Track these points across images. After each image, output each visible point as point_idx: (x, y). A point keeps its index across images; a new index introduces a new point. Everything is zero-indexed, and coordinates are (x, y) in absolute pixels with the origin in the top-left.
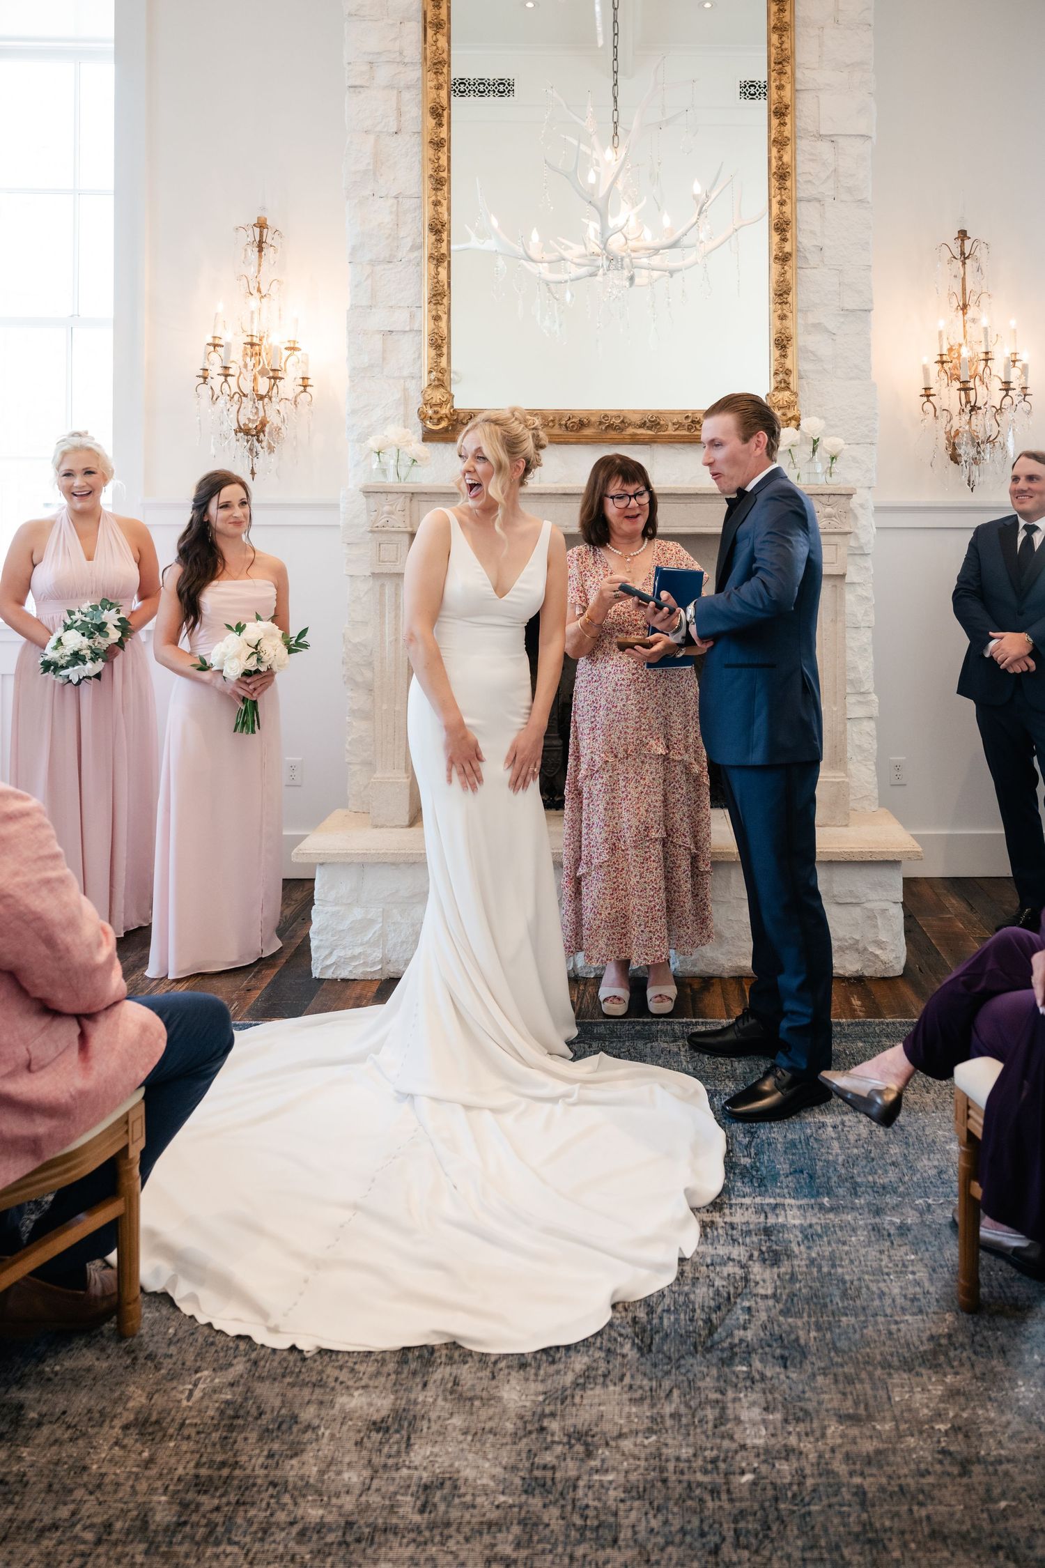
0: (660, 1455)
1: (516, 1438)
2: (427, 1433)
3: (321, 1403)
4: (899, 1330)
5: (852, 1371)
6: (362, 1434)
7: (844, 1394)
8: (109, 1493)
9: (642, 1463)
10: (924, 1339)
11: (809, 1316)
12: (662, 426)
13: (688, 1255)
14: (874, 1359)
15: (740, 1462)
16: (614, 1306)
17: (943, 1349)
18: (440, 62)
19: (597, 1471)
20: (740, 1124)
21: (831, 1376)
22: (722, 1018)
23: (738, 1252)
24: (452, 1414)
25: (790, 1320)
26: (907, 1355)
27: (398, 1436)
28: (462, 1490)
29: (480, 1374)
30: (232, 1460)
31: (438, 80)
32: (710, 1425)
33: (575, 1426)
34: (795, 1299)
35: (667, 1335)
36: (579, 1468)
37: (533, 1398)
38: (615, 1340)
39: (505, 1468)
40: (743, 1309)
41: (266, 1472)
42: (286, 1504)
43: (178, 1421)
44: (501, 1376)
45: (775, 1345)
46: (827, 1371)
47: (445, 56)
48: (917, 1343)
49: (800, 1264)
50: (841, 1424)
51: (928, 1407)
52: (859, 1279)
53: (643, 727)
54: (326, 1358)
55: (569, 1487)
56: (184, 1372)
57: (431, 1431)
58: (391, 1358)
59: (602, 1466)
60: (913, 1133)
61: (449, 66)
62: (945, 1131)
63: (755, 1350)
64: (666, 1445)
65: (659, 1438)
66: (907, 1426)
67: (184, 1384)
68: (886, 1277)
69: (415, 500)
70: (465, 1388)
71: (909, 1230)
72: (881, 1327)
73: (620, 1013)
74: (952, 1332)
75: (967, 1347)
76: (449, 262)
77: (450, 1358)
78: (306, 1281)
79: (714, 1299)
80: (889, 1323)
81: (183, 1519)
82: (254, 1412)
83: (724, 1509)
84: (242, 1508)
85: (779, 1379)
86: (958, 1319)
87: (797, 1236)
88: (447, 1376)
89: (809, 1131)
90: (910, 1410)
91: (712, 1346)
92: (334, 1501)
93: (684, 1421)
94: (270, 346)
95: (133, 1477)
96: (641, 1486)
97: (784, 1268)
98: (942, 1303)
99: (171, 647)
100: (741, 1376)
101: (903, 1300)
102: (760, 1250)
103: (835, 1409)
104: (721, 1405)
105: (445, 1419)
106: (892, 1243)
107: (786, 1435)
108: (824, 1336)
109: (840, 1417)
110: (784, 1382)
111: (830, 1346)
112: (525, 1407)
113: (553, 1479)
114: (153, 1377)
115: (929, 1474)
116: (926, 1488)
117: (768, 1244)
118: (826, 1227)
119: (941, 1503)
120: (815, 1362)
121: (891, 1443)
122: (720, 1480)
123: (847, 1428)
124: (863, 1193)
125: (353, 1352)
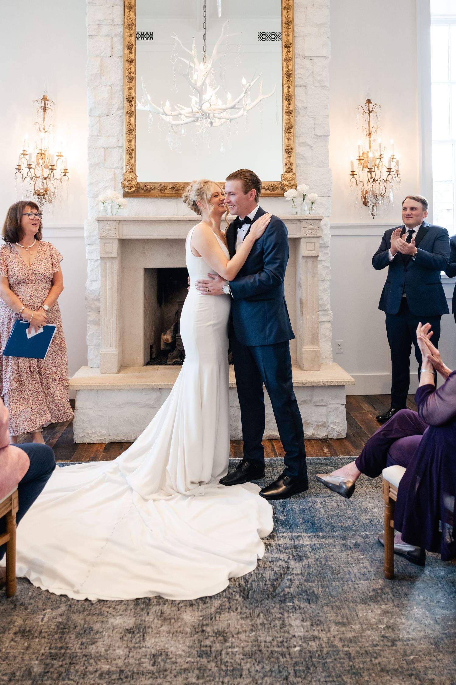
0: (258, 640)
1: (192, 634)
3: (102, 622)
4: (359, 587)
5: (340, 604)
6: (122, 635)
7: (337, 614)
8: (12, 660)
9: (250, 644)
10: (370, 590)
11: (318, 582)
13: (261, 558)
14: (349, 599)
15: (293, 642)
16: (230, 580)
17: (379, 594)
19: (230, 647)
21: (330, 607)
23: (283, 556)
24: (162, 625)
25: (309, 584)
26: (363, 597)
27: (139, 635)
28: (170, 656)
29: (172, 609)
30: (65, 646)
32: (278, 627)
33: (218, 629)
34: (311, 575)
35: (255, 591)
36: (222, 646)
37: (198, 618)
38: (232, 593)
39: (189, 647)
40: (288, 580)
41: (81, 650)
42: (92, 664)
43: (39, 631)
44: (182, 609)
45: (304, 594)
46: (328, 605)
48: (367, 592)
49: (312, 561)
50: (337, 626)
51: (375, 618)
52: (339, 567)
55: (218, 654)
56: (38, 610)
57: (153, 633)
58: (131, 603)
59: (232, 645)
62: (371, 503)
63: (295, 596)
64: (260, 636)
65: (256, 633)
66: (366, 626)
67: (39, 615)
68: (351, 565)
70: (167, 615)
71: (359, 545)
72: (351, 586)
74: (383, 587)
75: (390, 594)
77: (158, 602)
78: (89, 571)
79: (274, 576)
80: (354, 584)
81: (47, 670)
82: (72, 626)
83: (288, 662)
84: (72, 666)
85: (307, 608)
86: (384, 582)
87: (309, 549)
88: (158, 610)
89: (309, 505)
90: (367, 620)
91: (276, 595)
92: (113, 662)
93: (266, 626)
95: (22, 654)
96: (250, 653)
97: (305, 562)
98: (377, 576)
100: (290, 607)
102: (293, 555)
103: (333, 620)
104: (282, 619)
105: (159, 628)
106: (352, 551)
107: (312, 631)
108: (326, 591)
109: (336, 623)
110: (309, 611)
111: (329, 594)
112: (194, 622)
113: (211, 651)
114: (24, 613)
115: (378, 645)
116: (377, 651)
117: (296, 553)
118: (322, 545)
119: (384, 657)
120: (322, 601)
121: (359, 633)
122: (285, 650)
123: (340, 628)
124: (337, 530)
125: (114, 601)
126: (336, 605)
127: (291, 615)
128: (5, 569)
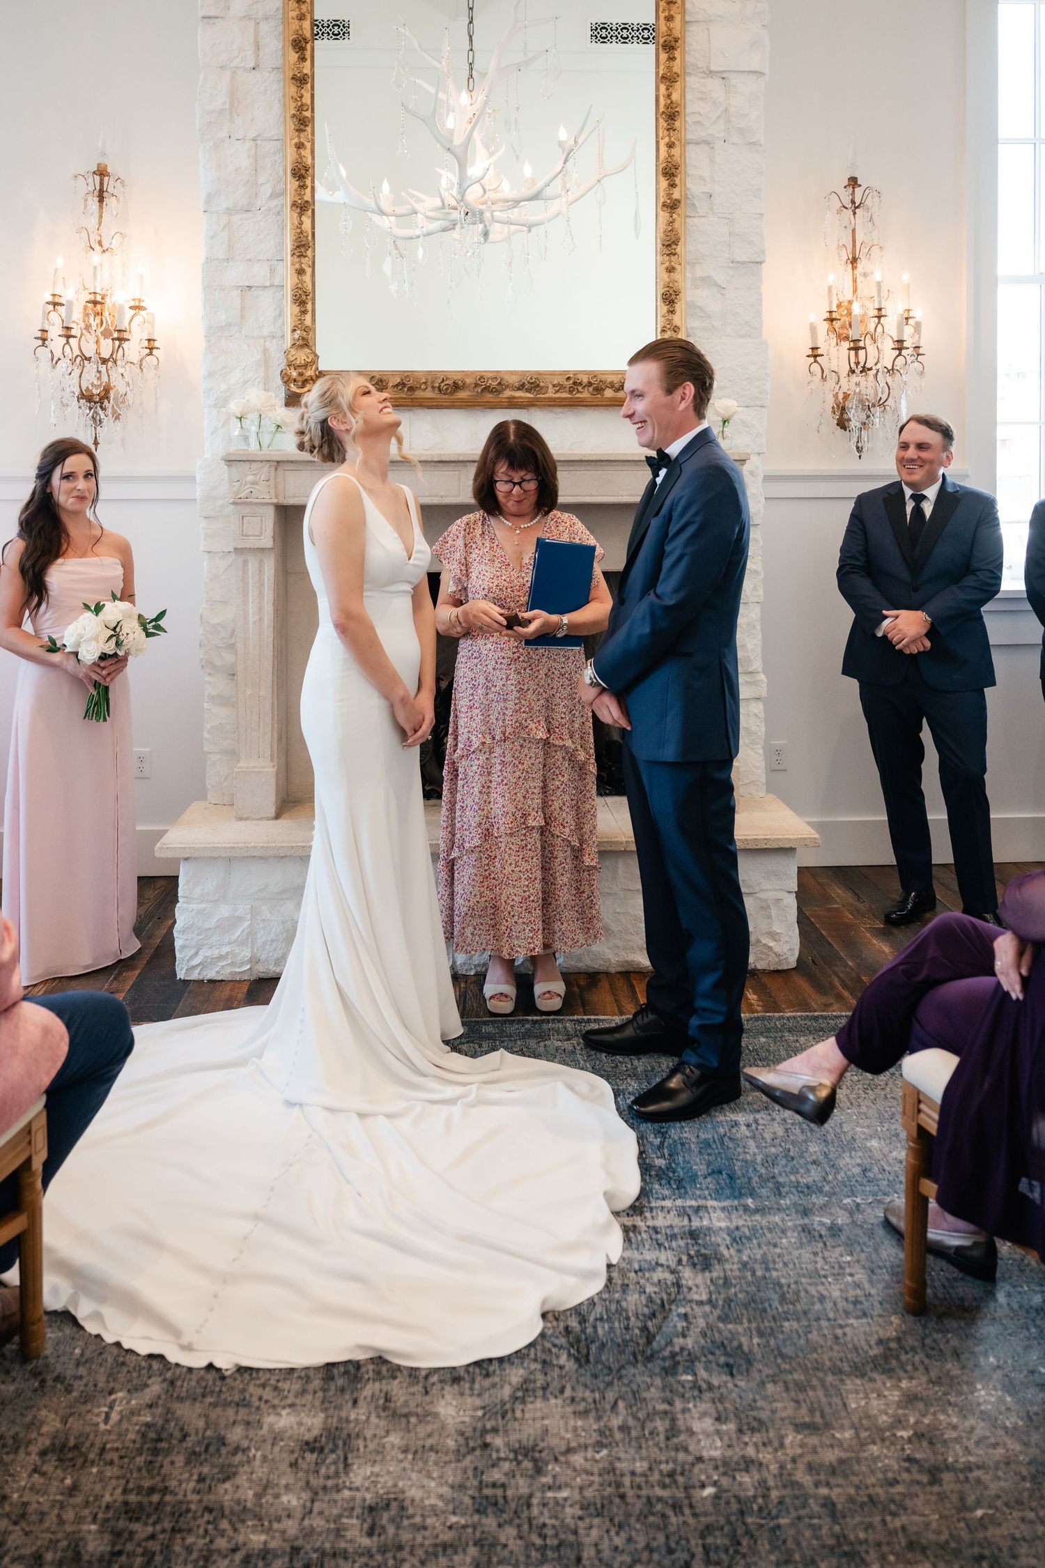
0: (614, 1470)
1: (459, 1455)
2: (365, 1452)
3: (248, 1423)
4: (845, 1334)
5: (802, 1377)
6: (296, 1455)
7: (797, 1402)
8: (34, 1523)
9: (596, 1479)
10: (872, 1343)
11: (750, 1321)
12: (542, 388)
13: (614, 1262)
14: (823, 1364)
15: (699, 1475)
16: (544, 1316)
17: (894, 1353)
19: (550, 1488)
20: (649, 1124)
21: (781, 1384)
22: (614, 1014)
23: (665, 1257)
24: (388, 1432)
25: (730, 1326)
26: (856, 1360)
27: (334, 1456)
28: (411, 1511)
29: (412, 1390)
30: (160, 1485)
32: (662, 1437)
33: (520, 1442)
34: (732, 1304)
35: (603, 1345)
36: (530, 1485)
37: (471, 1413)
38: (550, 1351)
39: (452, 1487)
40: (679, 1315)
41: (198, 1497)
42: (224, 1531)
43: (98, 1444)
44: (434, 1391)
45: (718, 1352)
46: (777, 1379)
48: (866, 1348)
49: (732, 1268)
50: (798, 1432)
51: (886, 1414)
52: (796, 1282)
53: (523, 709)
54: (246, 1376)
55: (522, 1505)
56: (97, 1393)
57: (368, 1450)
58: (315, 1374)
59: (554, 1482)
60: (831, 1130)
62: (863, 1127)
63: (697, 1359)
64: (619, 1459)
65: (610, 1451)
66: (868, 1433)
67: (99, 1406)
68: (823, 1280)
69: (280, 469)
70: (398, 1404)
71: (840, 1231)
72: (826, 1332)
73: (508, 1011)
74: (901, 1335)
75: (919, 1351)
76: (314, 212)
77: (378, 1373)
78: (215, 1296)
79: (647, 1306)
80: (833, 1327)
81: (117, 1548)
82: (177, 1434)
83: (688, 1525)
84: (178, 1536)
85: (727, 1387)
86: (904, 1322)
87: (724, 1240)
88: (377, 1392)
89: (722, 1130)
90: (868, 1417)
91: (652, 1355)
92: (276, 1526)
93: (634, 1433)
94: (114, 305)
95: (58, 1505)
96: (599, 1502)
97: (717, 1272)
98: (886, 1305)
99: (16, 629)
100: (687, 1385)
101: (844, 1303)
102: (689, 1255)
103: (789, 1418)
105: (381, 1438)
106: (825, 1244)
107: (742, 1446)
108: (768, 1341)
109: (796, 1425)
110: (732, 1391)
111: (776, 1352)
112: (464, 1422)
113: (505, 1497)
114: (65, 1400)
115: (898, 1482)
116: (897, 1498)
117: (696, 1248)
118: (753, 1230)
119: (914, 1513)
120: (762, 1370)
121: (853, 1451)
122: (680, 1494)
123: (805, 1436)
124: (787, 1193)
125: (275, 1370)
126: (794, 1380)
127: (691, 1405)
128: (18, 1290)
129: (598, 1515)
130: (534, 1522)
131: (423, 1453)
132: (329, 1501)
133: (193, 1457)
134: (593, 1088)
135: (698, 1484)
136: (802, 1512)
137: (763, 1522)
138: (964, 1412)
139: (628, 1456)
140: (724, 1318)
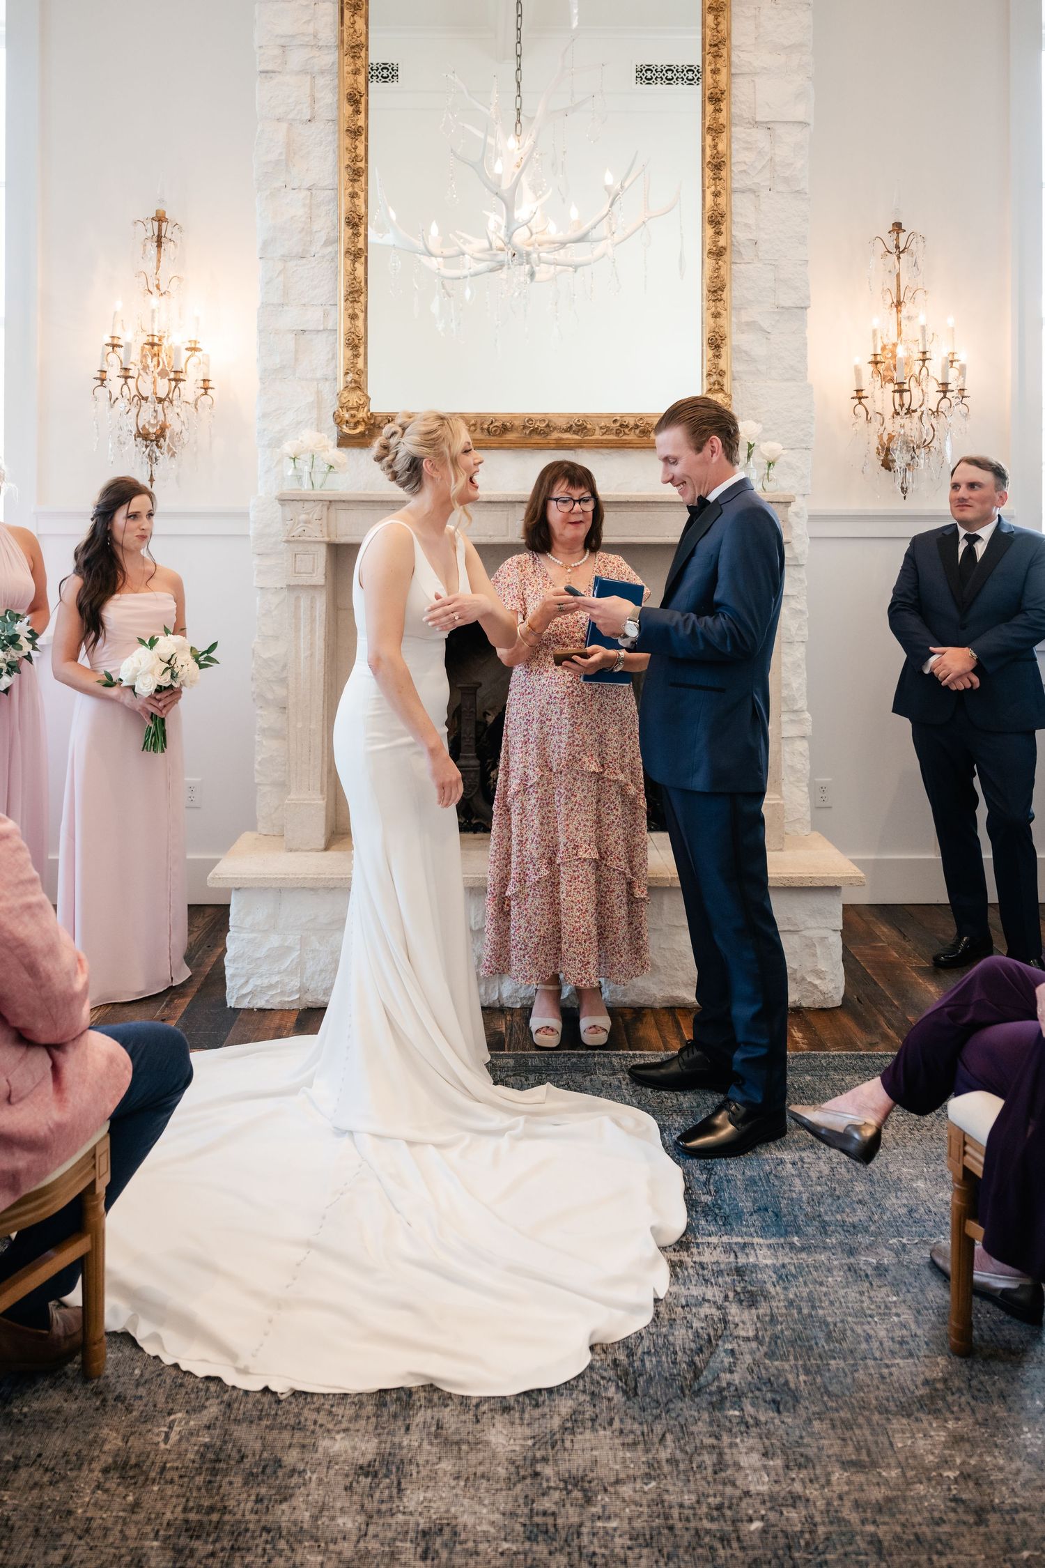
0: (663, 1502)
1: (510, 1483)
2: (417, 1478)
3: (303, 1446)
4: (891, 1374)
5: (849, 1416)
6: (350, 1479)
7: (844, 1440)
8: (98, 1538)
9: (645, 1510)
10: (919, 1383)
11: (796, 1359)
12: (589, 430)
13: (661, 1296)
14: (870, 1403)
15: (746, 1509)
16: (592, 1348)
17: (940, 1393)
18: (358, 46)
19: (599, 1518)
21: (828, 1422)
22: (659, 1050)
23: (712, 1293)
24: (440, 1458)
25: (776, 1363)
26: (903, 1400)
27: (388, 1480)
28: (463, 1537)
29: (463, 1418)
30: (219, 1505)
31: (355, 64)
32: (710, 1470)
33: (570, 1471)
34: (779, 1341)
35: (651, 1379)
36: (581, 1515)
37: (521, 1442)
38: (598, 1383)
39: (504, 1514)
40: (725, 1351)
41: (256, 1517)
42: (282, 1551)
43: (159, 1463)
44: (485, 1419)
45: (764, 1389)
46: (823, 1416)
47: (363, 39)
48: (913, 1388)
49: (779, 1306)
50: (845, 1470)
51: (932, 1454)
52: (842, 1321)
53: (576, 742)
54: (301, 1400)
55: (573, 1534)
56: (156, 1414)
57: (421, 1475)
58: (368, 1400)
59: (603, 1512)
60: (877, 1170)
61: (367, 50)
62: (909, 1168)
63: (744, 1394)
64: (667, 1491)
65: (659, 1484)
66: (914, 1473)
67: (158, 1426)
68: (870, 1319)
69: (332, 508)
70: (450, 1431)
71: (886, 1270)
72: (872, 1371)
73: (554, 1045)
74: (947, 1376)
75: (965, 1392)
76: (366, 257)
77: (430, 1401)
78: (270, 1321)
79: (694, 1341)
80: (879, 1366)
82: (235, 1455)
83: (736, 1558)
84: (238, 1554)
85: (773, 1423)
86: (951, 1363)
87: (771, 1277)
88: (429, 1420)
89: (767, 1168)
90: (915, 1457)
91: (699, 1390)
92: (332, 1547)
93: (682, 1466)
94: (170, 346)
95: (121, 1521)
96: (648, 1533)
97: (763, 1309)
98: (932, 1346)
99: (72, 663)
100: (734, 1421)
101: (891, 1343)
102: (735, 1291)
103: (836, 1455)
104: (717, 1450)
105: (433, 1464)
106: (871, 1284)
107: (789, 1481)
108: (814, 1379)
109: (843, 1463)
111: (822, 1390)
112: (514, 1451)
113: (555, 1525)
114: (126, 1419)
115: (944, 1522)
116: (944, 1537)
117: (742, 1285)
118: (800, 1268)
119: (960, 1553)
120: (808, 1407)
121: (899, 1490)
122: (728, 1528)
123: (852, 1474)
124: (833, 1232)
125: (329, 1394)
126: (841, 1418)
127: (738, 1440)
128: (80, 1311)
129: (647, 1546)
130: (585, 1551)
131: (474, 1480)
132: (383, 1525)
133: (250, 1478)
134: (638, 1123)
135: (745, 1518)
136: (849, 1549)
137: (810, 1557)
138: (1010, 1454)
139: (677, 1489)
140: (771, 1355)
